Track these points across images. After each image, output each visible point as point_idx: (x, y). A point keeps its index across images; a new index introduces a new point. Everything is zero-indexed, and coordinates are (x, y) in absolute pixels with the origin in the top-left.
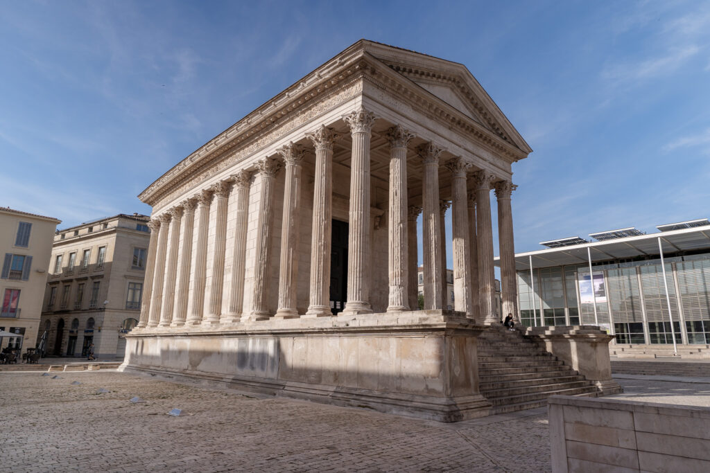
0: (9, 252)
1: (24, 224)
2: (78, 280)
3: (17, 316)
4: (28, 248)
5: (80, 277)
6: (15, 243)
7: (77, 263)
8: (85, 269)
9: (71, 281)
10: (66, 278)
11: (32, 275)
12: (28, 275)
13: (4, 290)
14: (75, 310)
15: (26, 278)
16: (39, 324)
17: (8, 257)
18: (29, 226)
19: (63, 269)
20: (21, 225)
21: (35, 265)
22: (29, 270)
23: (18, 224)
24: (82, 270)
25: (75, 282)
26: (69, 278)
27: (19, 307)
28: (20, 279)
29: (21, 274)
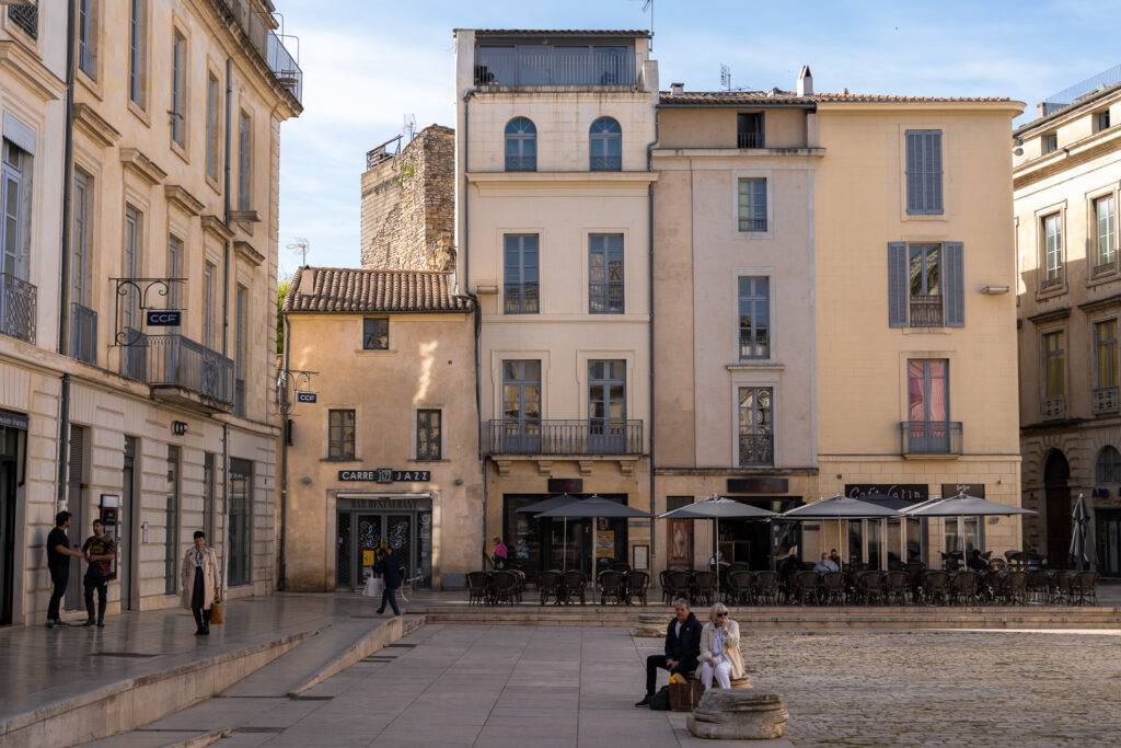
0: (895, 238)
1: (919, 137)
2: (1090, 308)
3: (954, 447)
4: (945, 216)
5: (1092, 296)
6: (905, 205)
7: (1075, 251)
8: (1106, 266)
9: (1064, 314)
10: (1042, 308)
11: (973, 304)
12: (961, 306)
13: (905, 365)
14: (1098, 417)
15: (958, 319)
16: (1019, 466)
17: (895, 252)
18: (934, 139)
19: (1026, 275)
20: (913, 139)
21: (975, 271)
22: (961, 292)
23: (903, 140)
24: (1096, 269)
25: (1077, 315)
26: (1054, 304)
27: (954, 418)
28: (940, 324)
29: (939, 307)
